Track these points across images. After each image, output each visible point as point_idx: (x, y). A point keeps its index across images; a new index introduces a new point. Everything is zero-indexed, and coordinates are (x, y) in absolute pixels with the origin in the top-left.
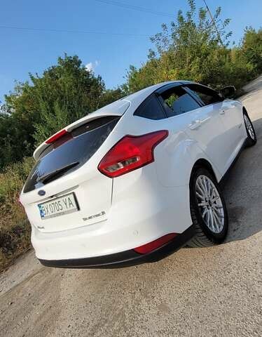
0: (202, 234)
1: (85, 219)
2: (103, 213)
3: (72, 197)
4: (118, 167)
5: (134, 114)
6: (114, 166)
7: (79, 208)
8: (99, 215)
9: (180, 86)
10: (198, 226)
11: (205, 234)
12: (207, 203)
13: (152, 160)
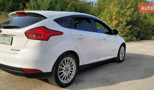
0: (54, 78)
1: (12, 50)
2: (19, 50)
3: (11, 38)
4: (33, 36)
5: (54, 20)
6: (32, 35)
7: (11, 44)
8: (17, 50)
9: (90, 19)
10: (54, 74)
11: (55, 79)
12: (66, 69)
13: (47, 40)
